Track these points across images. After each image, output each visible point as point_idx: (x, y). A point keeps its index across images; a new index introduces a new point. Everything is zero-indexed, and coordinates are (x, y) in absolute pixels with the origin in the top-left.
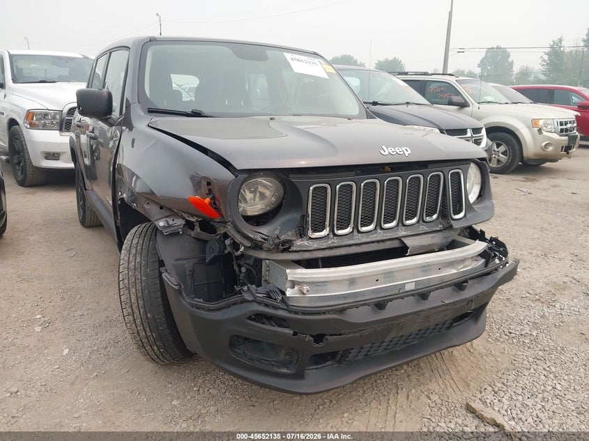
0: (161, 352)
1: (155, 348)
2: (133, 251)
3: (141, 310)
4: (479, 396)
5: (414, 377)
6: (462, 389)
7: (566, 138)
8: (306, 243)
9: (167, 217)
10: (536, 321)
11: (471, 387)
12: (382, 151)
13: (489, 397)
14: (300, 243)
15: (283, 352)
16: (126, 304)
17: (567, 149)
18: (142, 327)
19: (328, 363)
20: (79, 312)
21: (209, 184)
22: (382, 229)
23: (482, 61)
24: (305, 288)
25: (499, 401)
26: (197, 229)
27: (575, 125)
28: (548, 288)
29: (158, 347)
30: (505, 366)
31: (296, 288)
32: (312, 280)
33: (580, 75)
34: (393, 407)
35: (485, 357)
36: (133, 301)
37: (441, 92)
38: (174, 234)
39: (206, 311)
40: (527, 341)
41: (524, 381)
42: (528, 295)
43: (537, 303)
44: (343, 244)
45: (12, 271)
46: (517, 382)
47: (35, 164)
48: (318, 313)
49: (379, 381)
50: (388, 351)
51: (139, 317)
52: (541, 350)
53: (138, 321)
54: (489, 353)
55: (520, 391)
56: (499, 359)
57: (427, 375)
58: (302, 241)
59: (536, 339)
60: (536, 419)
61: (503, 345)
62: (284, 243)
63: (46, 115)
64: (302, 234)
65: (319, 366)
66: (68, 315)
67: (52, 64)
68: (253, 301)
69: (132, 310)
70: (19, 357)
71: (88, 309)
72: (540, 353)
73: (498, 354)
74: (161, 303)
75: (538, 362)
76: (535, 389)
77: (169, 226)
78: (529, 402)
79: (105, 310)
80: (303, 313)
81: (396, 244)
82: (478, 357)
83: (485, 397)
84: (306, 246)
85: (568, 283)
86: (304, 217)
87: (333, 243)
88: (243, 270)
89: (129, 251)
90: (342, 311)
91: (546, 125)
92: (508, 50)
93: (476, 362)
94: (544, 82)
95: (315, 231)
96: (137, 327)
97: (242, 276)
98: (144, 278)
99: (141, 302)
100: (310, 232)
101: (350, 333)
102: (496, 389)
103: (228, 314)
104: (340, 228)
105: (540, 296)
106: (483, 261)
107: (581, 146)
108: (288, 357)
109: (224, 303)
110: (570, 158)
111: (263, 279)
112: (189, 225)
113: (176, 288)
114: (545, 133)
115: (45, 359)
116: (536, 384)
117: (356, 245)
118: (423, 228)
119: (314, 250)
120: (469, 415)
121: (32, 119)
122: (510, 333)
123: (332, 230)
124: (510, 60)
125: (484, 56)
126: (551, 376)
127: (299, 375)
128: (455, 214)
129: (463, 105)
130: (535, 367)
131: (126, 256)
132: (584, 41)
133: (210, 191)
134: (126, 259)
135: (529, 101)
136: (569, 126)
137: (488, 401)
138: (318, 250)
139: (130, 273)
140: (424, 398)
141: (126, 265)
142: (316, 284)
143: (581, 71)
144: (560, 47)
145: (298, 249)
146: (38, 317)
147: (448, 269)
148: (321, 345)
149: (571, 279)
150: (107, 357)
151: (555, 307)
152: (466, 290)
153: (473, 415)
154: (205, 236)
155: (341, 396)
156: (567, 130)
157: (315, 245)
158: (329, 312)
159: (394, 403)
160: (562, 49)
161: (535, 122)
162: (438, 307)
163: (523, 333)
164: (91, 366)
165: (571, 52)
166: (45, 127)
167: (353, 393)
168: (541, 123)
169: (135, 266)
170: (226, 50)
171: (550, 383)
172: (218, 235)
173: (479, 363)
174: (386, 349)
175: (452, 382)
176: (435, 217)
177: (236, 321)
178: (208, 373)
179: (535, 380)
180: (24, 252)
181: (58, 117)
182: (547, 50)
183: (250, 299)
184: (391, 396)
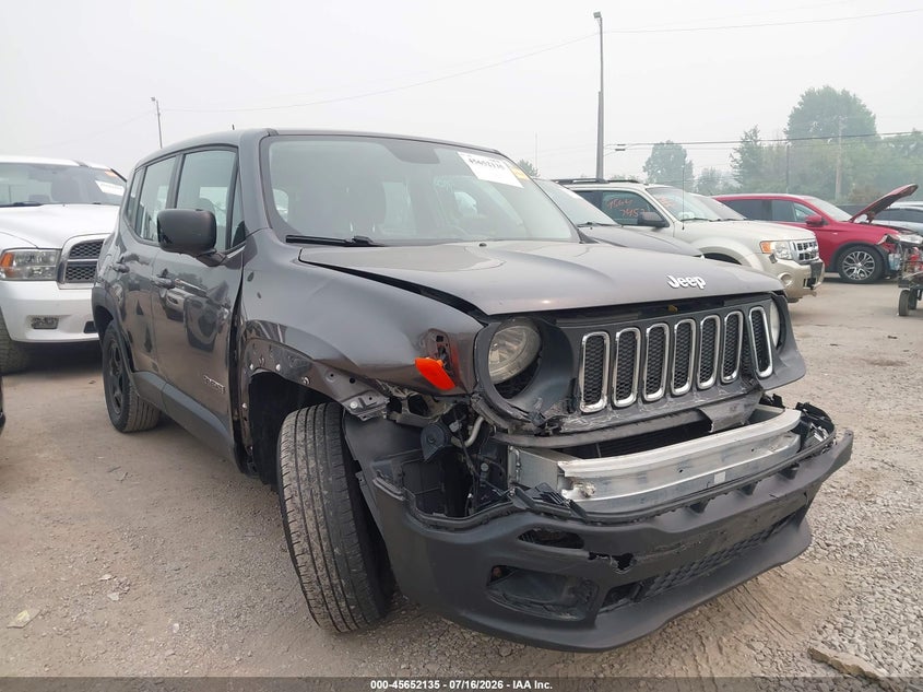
0: (350, 610)
1: (343, 604)
2: (301, 452)
3: (324, 544)
4: (820, 638)
5: (716, 619)
6: (790, 630)
7: (808, 267)
8: (578, 420)
9: (361, 394)
10: (859, 525)
11: (803, 626)
12: (671, 283)
13: (836, 639)
14: (571, 422)
15: (567, 587)
16: (299, 536)
17: (811, 282)
18: (324, 572)
19: (621, 601)
20: (170, 566)
21: (440, 338)
22: (673, 396)
23: (648, 163)
24: (590, 488)
25: (850, 641)
26: (406, 409)
27: (817, 248)
28: (856, 478)
29: (347, 603)
30: (838, 592)
31: (576, 489)
32: (598, 475)
33: (787, 180)
34: (705, 666)
35: (804, 583)
36: (310, 530)
37: (624, 207)
38: (375, 420)
39: (451, 531)
40: (855, 555)
41: (873, 610)
42: (833, 490)
43: (850, 500)
44: (627, 420)
45: (31, 509)
46: (864, 612)
47: (15, 336)
48: (625, 522)
49: (669, 630)
50: (695, 577)
51: (321, 555)
52: (878, 565)
53: (319, 562)
54: (809, 577)
55: (873, 625)
56: (826, 584)
57: (733, 615)
58: (573, 418)
59: (867, 551)
60: (913, 663)
61: (824, 564)
62: (551, 422)
63: (32, 257)
64: (571, 407)
65: (611, 607)
66: (155, 570)
67: (31, 178)
68: (527, 510)
69: (309, 544)
70: (99, 642)
71: (183, 560)
72: (879, 569)
73: (821, 576)
74: (354, 529)
75: (881, 582)
76: (894, 621)
77: (366, 408)
78: (894, 639)
79: (212, 557)
80: (605, 524)
81: (693, 418)
82: (795, 583)
83: (829, 639)
84: (581, 426)
85: (879, 469)
86: (574, 382)
87: (614, 419)
88: (485, 467)
89: (295, 452)
90: (651, 518)
91: (779, 249)
92: (684, 147)
93: (795, 591)
94: (738, 191)
95: (588, 402)
96: (316, 572)
97: (483, 477)
98: (325, 492)
99: (323, 531)
100: (582, 404)
101: (666, 550)
102: (839, 626)
103: (485, 534)
104: (620, 397)
105: (849, 490)
106: (797, 438)
107: (827, 280)
108: (573, 596)
109: (480, 516)
110: (815, 294)
111: (510, 481)
112: (394, 404)
113: (401, 499)
114: (780, 261)
115: (147, 643)
116: (892, 613)
117: (643, 420)
118: (723, 393)
119: (592, 431)
120: (818, 666)
121: (11, 264)
122: (828, 545)
123: (610, 401)
124: (688, 160)
125: (650, 155)
126: (908, 599)
127: (588, 623)
128: (761, 371)
129: (659, 224)
130: (881, 589)
131: (290, 460)
132: (786, 132)
133: (442, 351)
134: (292, 464)
135: (741, 217)
136: (809, 249)
137: (837, 644)
138: (598, 429)
139: (302, 486)
140: (744, 648)
141: (294, 474)
142: (603, 481)
143: (787, 175)
144: (756, 141)
145: (572, 430)
146: (107, 577)
147: (762, 450)
148: (627, 570)
149: (882, 464)
150: (246, 630)
151: (875, 503)
152: (796, 477)
153: (823, 665)
154: (416, 420)
155: (622, 656)
156: (807, 256)
157: (591, 423)
158: (638, 519)
159: (704, 660)
160: (758, 143)
161: (764, 245)
162: (767, 504)
163: (846, 543)
164: (226, 646)
165: (771, 148)
166: (31, 277)
167: (639, 650)
168: (773, 246)
169: (308, 474)
170: (378, 147)
171: (909, 609)
172: (435, 418)
173: (801, 591)
174: (693, 575)
175: (773, 622)
176: (734, 375)
177: (502, 543)
178: (412, 641)
179: (888, 607)
180: (38, 479)
181: (52, 259)
182: (738, 146)
183: (523, 508)
184: (695, 649)
